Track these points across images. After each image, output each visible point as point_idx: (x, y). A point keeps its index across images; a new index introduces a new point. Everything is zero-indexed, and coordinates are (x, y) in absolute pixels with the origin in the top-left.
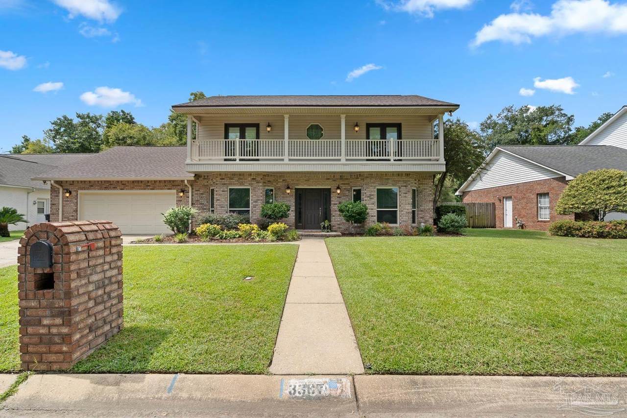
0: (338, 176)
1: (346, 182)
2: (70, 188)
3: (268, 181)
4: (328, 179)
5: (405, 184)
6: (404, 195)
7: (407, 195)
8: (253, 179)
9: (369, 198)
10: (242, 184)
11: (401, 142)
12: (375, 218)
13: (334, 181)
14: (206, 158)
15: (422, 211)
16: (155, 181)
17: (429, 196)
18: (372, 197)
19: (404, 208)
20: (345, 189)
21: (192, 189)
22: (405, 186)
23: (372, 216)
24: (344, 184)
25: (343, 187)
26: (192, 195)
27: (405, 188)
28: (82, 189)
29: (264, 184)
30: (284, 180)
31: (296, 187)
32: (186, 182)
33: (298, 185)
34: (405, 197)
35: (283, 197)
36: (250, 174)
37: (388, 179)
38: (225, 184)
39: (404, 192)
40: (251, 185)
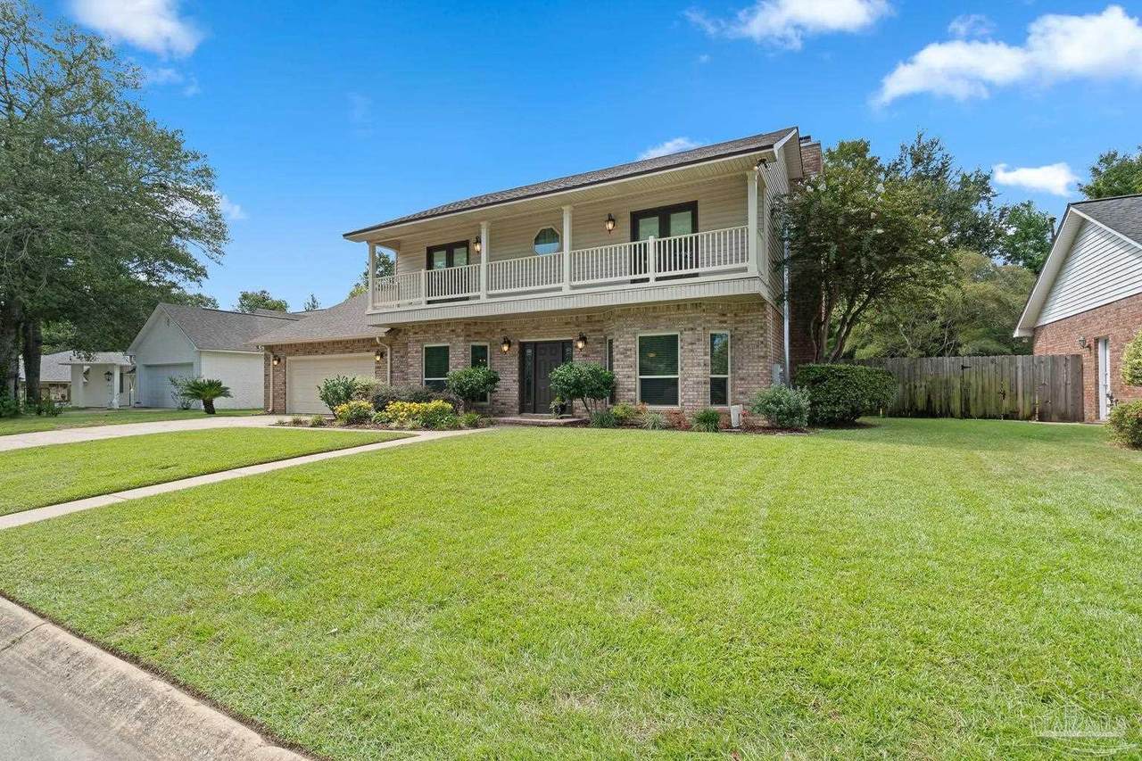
0: (583, 317)
1: (595, 328)
2: (279, 354)
3: (476, 333)
4: (567, 324)
5: (691, 326)
6: (690, 347)
7: (694, 346)
8: (453, 331)
9: (622, 356)
10: (438, 340)
11: (697, 238)
12: (637, 395)
13: (578, 326)
14: (407, 301)
15: (742, 379)
16: (354, 341)
17: (758, 346)
18: (629, 353)
19: (692, 373)
20: (595, 339)
21: (392, 350)
22: (692, 329)
23: (629, 390)
24: (594, 331)
25: (591, 337)
26: (391, 360)
27: (691, 332)
28: (290, 354)
29: (468, 338)
30: (503, 330)
31: (521, 340)
32: (377, 340)
33: (522, 337)
34: (692, 351)
35: (502, 358)
36: (448, 322)
37: (658, 317)
38: (419, 341)
39: (689, 340)
40: (449, 340)
